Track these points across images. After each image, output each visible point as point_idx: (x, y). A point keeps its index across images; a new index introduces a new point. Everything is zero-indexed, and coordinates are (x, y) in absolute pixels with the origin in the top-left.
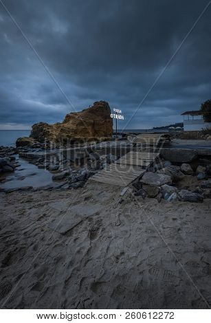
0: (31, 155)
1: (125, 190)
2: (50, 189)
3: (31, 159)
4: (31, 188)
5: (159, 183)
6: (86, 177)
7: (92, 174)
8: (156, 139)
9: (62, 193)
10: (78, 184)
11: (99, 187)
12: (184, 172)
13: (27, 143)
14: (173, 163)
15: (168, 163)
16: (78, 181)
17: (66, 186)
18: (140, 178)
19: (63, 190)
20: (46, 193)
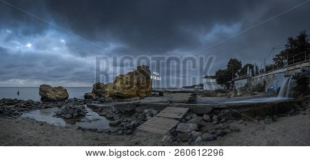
0: (94, 106)
1: (165, 137)
2: (109, 132)
3: (94, 109)
4: (96, 129)
5: (189, 130)
6: (134, 127)
7: (139, 124)
8: (187, 97)
9: (118, 137)
10: (129, 131)
11: (145, 135)
12: (205, 120)
13: (90, 97)
14: (198, 115)
15: (195, 115)
16: (129, 129)
17: (120, 132)
18: (176, 127)
19: (118, 134)
20: (107, 135)
